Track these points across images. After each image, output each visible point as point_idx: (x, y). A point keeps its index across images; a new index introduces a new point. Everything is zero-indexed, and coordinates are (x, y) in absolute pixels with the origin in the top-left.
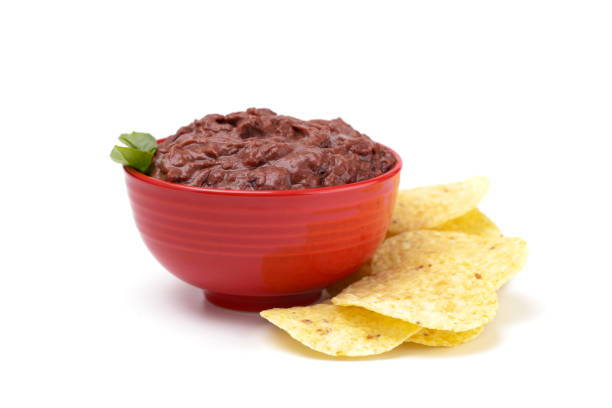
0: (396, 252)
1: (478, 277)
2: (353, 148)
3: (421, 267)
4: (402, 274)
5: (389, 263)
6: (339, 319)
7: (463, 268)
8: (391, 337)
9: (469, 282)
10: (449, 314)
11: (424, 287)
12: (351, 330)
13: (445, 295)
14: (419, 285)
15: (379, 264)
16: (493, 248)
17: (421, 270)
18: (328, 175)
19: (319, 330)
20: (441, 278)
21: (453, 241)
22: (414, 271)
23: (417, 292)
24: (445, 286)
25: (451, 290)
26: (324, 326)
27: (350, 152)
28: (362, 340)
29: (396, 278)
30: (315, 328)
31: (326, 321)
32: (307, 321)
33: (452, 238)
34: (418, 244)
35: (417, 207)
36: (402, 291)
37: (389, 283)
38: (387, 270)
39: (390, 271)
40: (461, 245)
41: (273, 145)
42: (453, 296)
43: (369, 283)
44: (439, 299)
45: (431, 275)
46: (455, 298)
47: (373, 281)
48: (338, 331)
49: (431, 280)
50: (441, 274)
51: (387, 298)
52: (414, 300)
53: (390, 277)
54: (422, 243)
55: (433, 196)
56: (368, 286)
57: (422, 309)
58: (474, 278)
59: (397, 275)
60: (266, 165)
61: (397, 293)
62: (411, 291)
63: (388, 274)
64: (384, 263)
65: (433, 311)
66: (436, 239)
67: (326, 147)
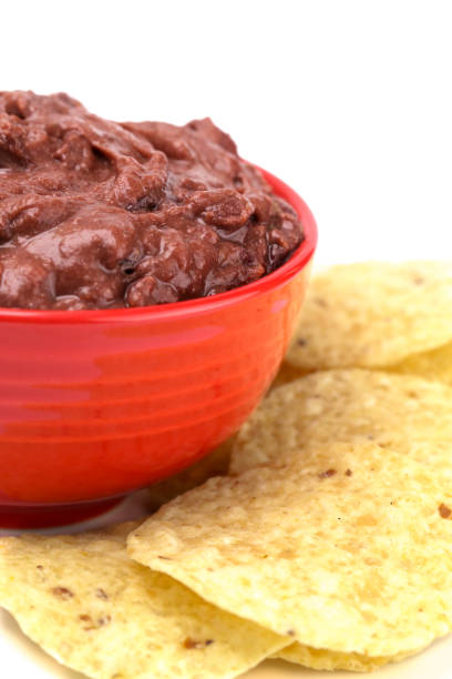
0: (291, 419)
1: (446, 512)
2: (210, 211)
3: (331, 473)
4: (289, 486)
5: (272, 447)
6: (133, 591)
7: (416, 485)
8: (233, 649)
9: (424, 524)
10: (366, 607)
11: (326, 526)
12: (153, 622)
13: (365, 552)
14: (318, 520)
15: (250, 446)
17: (329, 481)
18: (140, 277)
19: (84, 618)
20: (368, 506)
21: (412, 403)
22: (314, 482)
23: (308, 540)
24: (369, 529)
25: (381, 541)
26: (97, 606)
27: (200, 221)
28: (171, 649)
29: (275, 495)
30: (76, 613)
31: (103, 595)
32: (62, 592)
33: (412, 395)
34: (339, 404)
35: (352, 313)
36: (277, 534)
37: (257, 504)
38: (263, 465)
39: (267, 471)
40: (429, 414)
41: (30, 202)
42: (385, 556)
43: (218, 497)
44: (353, 563)
45: (347, 497)
46: (388, 563)
47: (227, 492)
48: (125, 622)
49: (344, 510)
50: (369, 497)
51: (241, 552)
52: (299, 561)
53: (264, 487)
54: (347, 403)
55: (391, 291)
56: (213, 506)
57: (310, 592)
58: (437, 515)
59: (278, 483)
60: (8, 245)
61: (267, 538)
62: (296, 534)
63: (260, 478)
64: (260, 446)
65: (333, 597)
66: (380, 392)
67: (151, 207)
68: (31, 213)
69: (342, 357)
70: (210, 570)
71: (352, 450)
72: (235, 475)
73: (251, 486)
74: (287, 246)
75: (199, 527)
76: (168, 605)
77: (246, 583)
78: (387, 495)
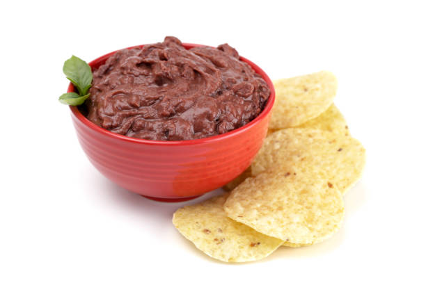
1: (330, 185)
2: (239, 92)
3: (288, 174)
4: (275, 180)
5: (265, 163)
6: (230, 228)
7: (319, 177)
8: (267, 245)
9: (324, 191)
10: (310, 225)
11: (291, 195)
12: (239, 238)
13: (306, 204)
14: (288, 193)
15: (257, 164)
16: (340, 150)
17: (288, 177)
18: (221, 122)
19: (216, 240)
20: (303, 186)
21: (311, 140)
22: (283, 178)
23: (286, 202)
24: (305, 195)
25: (310, 199)
26: (220, 235)
27: (237, 96)
28: (247, 247)
29: (270, 184)
30: (213, 239)
31: (221, 231)
32: (206, 231)
33: (310, 136)
34: (285, 143)
35: (284, 106)
36: (275, 200)
37: (265, 189)
38: (264, 172)
39: (265, 174)
40: (317, 143)
41: (181, 100)
42: (313, 205)
43: (251, 187)
44: (302, 209)
45: (297, 184)
46: (315, 207)
47: (253, 184)
48: (230, 239)
49: (296, 189)
50: (304, 182)
51: (264, 210)
52: (284, 211)
53: (266, 182)
54: (288, 142)
55: (296, 95)
56: (250, 191)
57: (291, 223)
58: (328, 187)
59: (271, 180)
60: (175, 116)
61: (272, 203)
62: (281, 200)
63: (264, 178)
64: (260, 163)
65: (298, 223)
66: (299, 137)
67: (220, 93)
68: (181, 105)
69: (283, 123)
70: (257, 220)
71: (294, 164)
72: (254, 177)
73: (261, 181)
74: (266, 98)
75: (247, 200)
76: (242, 231)
77: (269, 223)
78: (310, 181)
